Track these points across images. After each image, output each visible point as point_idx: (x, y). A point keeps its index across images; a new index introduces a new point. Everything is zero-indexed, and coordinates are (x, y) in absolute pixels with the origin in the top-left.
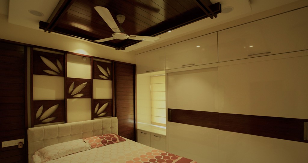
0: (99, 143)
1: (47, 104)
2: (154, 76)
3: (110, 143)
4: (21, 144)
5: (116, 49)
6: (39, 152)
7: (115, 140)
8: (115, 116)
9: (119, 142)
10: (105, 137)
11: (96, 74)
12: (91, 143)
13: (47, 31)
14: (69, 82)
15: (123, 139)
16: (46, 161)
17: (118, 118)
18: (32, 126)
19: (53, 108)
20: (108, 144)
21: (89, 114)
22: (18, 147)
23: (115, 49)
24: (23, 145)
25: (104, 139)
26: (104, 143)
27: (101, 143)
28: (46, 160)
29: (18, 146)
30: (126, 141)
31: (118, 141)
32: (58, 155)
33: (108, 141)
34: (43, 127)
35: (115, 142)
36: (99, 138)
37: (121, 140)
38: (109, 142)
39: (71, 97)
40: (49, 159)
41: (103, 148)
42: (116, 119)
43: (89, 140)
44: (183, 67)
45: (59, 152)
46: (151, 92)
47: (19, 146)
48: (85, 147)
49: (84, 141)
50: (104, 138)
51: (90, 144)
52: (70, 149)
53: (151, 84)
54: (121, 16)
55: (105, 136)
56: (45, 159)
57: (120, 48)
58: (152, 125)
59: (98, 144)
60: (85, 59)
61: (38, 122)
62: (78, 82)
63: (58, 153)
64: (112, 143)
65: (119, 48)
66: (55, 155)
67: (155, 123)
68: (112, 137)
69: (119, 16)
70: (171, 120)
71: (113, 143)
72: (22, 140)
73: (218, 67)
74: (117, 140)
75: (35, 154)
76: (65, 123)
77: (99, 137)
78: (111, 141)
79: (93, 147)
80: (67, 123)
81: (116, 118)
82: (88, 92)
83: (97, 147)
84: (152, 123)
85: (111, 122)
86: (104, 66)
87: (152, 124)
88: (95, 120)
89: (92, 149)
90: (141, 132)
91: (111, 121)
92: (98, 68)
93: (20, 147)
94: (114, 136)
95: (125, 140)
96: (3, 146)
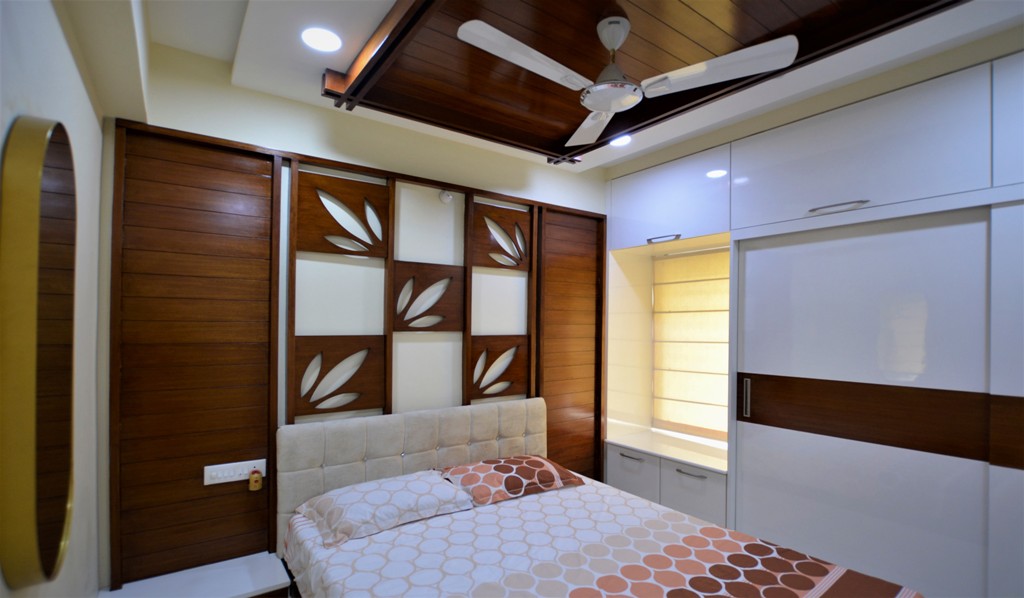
0: (497, 489)
2: (666, 257)
3: (532, 490)
4: (256, 475)
5: (549, 161)
6: (311, 506)
7: (547, 481)
8: (538, 395)
9: (561, 488)
10: (515, 467)
12: (471, 487)
13: (344, 105)
15: (575, 477)
16: (339, 542)
17: (546, 401)
18: (290, 421)
20: (527, 493)
22: (248, 487)
23: (544, 158)
24: (263, 478)
25: (513, 474)
26: (513, 486)
27: (502, 487)
28: (338, 539)
29: (247, 482)
30: (583, 483)
31: (558, 482)
32: (372, 521)
33: (525, 482)
34: (320, 424)
35: (550, 486)
36: (495, 468)
37: (568, 482)
38: (529, 485)
39: (405, 326)
40: (349, 533)
41: (511, 507)
42: (539, 403)
43: (462, 476)
44: (815, 213)
45: (377, 513)
46: (653, 313)
47: (252, 482)
48: (454, 498)
49: (448, 479)
50: (511, 470)
51: (467, 491)
52: (409, 505)
53: (654, 284)
54: (618, 22)
55: (514, 462)
56: (335, 536)
57: (565, 156)
58: (654, 429)
59: (493, 490)
60: (447, 200)
62: (424, 275)
63: (374, 516)
64: (538, 491)
65: (563, 155)
66: (365, 522)
67: (669, 423)
68: (538, 470)
69: (611, 23)
70: (748, 416)
71: (542, 491)
72: (260, 464)
73: (989, 207)
74: (553, 480)
75: (299, 513)
76: (384, 414)
77: (494, 466)
78: (535, 484)
79: (479, 499)
80: (390, 413)
81: (540, 401)
83: (490, 501)
84: (655, 422)
85: (527, 415)
86: (507, 221)
87: (653, 426)
88: (477, 407)
89: (477, 509)
90: (622, 455)
91: (527, 411)
92: (486, 228)
93: (254, 487)
94: (542, 465)
95: (581, 483)
96: (207, 481)
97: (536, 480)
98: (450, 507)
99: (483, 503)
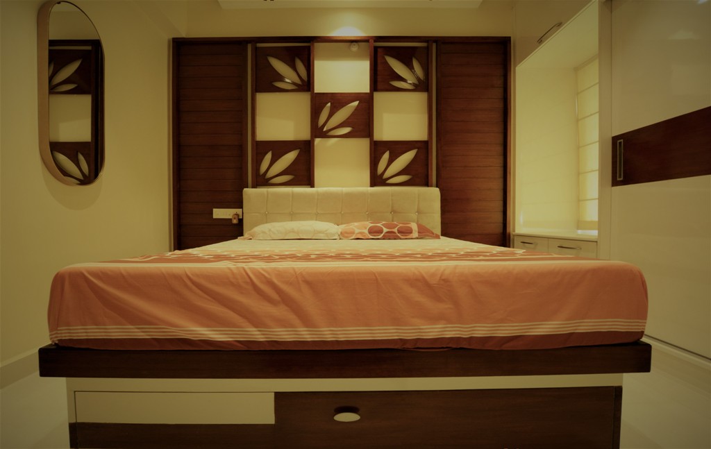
0: (361, 231)
1: (280, 148)
2: (586, 63)
3: (390, 236)
4: (235, 216)
7: (405, 232)
10: (384, 222)
11: (381, 80)
12: (343, 228)
14: (320, 103)
15: (433, 233)
19: (290, 157)
20: (384, 238)
21: (366, 175)
22: (232, 222)
24: (240, 219)
25: (379, 225)
26: (375, 232)
27: (366, 231)
29: (231, 220)
31: (416, 235)
33: (386, 230)
34: (266, 189)
35: (406, 236)
37: (425, 235)
38: (388, 232)
39: (324, 135)
45: (272, 229)
46: (578, 120)
47: (233, 219)
48: (327, 231)
51: (339, 228)
52: (293, 229)
53: (578, 94)
58: (580, 231)
59: (357, 231)
60: (355, 48)
61: (262, 181)
62: (338, 101)
63: (270, 230)
64: (395, 238)
66: (264, 232)
68: (401, 224)
71: (398, 238)
72: (238, 211)
74: (411, 233)
76: (310, 187)
78: (395, 233)
79: (344, 235)
80: (313, 187)
81: (436, 190)
82: (362, 124)
83: (353, 237)
84: (580, 224)
85: (419, 198)
86: (405, 56)
88: (375, 188)
89: (341, 240)
90: (523, 243)
92: (386, 63)
93: (235, 221)
94: (408, 224)
95: (437, 238)
96: (215, 216)
97: (395, 230)
98: (322, 236)
99: (347, 237)
